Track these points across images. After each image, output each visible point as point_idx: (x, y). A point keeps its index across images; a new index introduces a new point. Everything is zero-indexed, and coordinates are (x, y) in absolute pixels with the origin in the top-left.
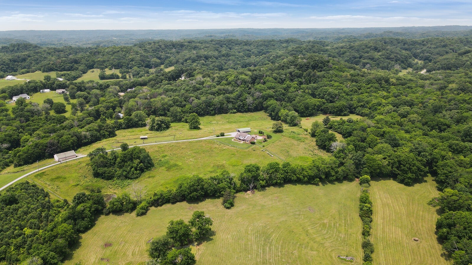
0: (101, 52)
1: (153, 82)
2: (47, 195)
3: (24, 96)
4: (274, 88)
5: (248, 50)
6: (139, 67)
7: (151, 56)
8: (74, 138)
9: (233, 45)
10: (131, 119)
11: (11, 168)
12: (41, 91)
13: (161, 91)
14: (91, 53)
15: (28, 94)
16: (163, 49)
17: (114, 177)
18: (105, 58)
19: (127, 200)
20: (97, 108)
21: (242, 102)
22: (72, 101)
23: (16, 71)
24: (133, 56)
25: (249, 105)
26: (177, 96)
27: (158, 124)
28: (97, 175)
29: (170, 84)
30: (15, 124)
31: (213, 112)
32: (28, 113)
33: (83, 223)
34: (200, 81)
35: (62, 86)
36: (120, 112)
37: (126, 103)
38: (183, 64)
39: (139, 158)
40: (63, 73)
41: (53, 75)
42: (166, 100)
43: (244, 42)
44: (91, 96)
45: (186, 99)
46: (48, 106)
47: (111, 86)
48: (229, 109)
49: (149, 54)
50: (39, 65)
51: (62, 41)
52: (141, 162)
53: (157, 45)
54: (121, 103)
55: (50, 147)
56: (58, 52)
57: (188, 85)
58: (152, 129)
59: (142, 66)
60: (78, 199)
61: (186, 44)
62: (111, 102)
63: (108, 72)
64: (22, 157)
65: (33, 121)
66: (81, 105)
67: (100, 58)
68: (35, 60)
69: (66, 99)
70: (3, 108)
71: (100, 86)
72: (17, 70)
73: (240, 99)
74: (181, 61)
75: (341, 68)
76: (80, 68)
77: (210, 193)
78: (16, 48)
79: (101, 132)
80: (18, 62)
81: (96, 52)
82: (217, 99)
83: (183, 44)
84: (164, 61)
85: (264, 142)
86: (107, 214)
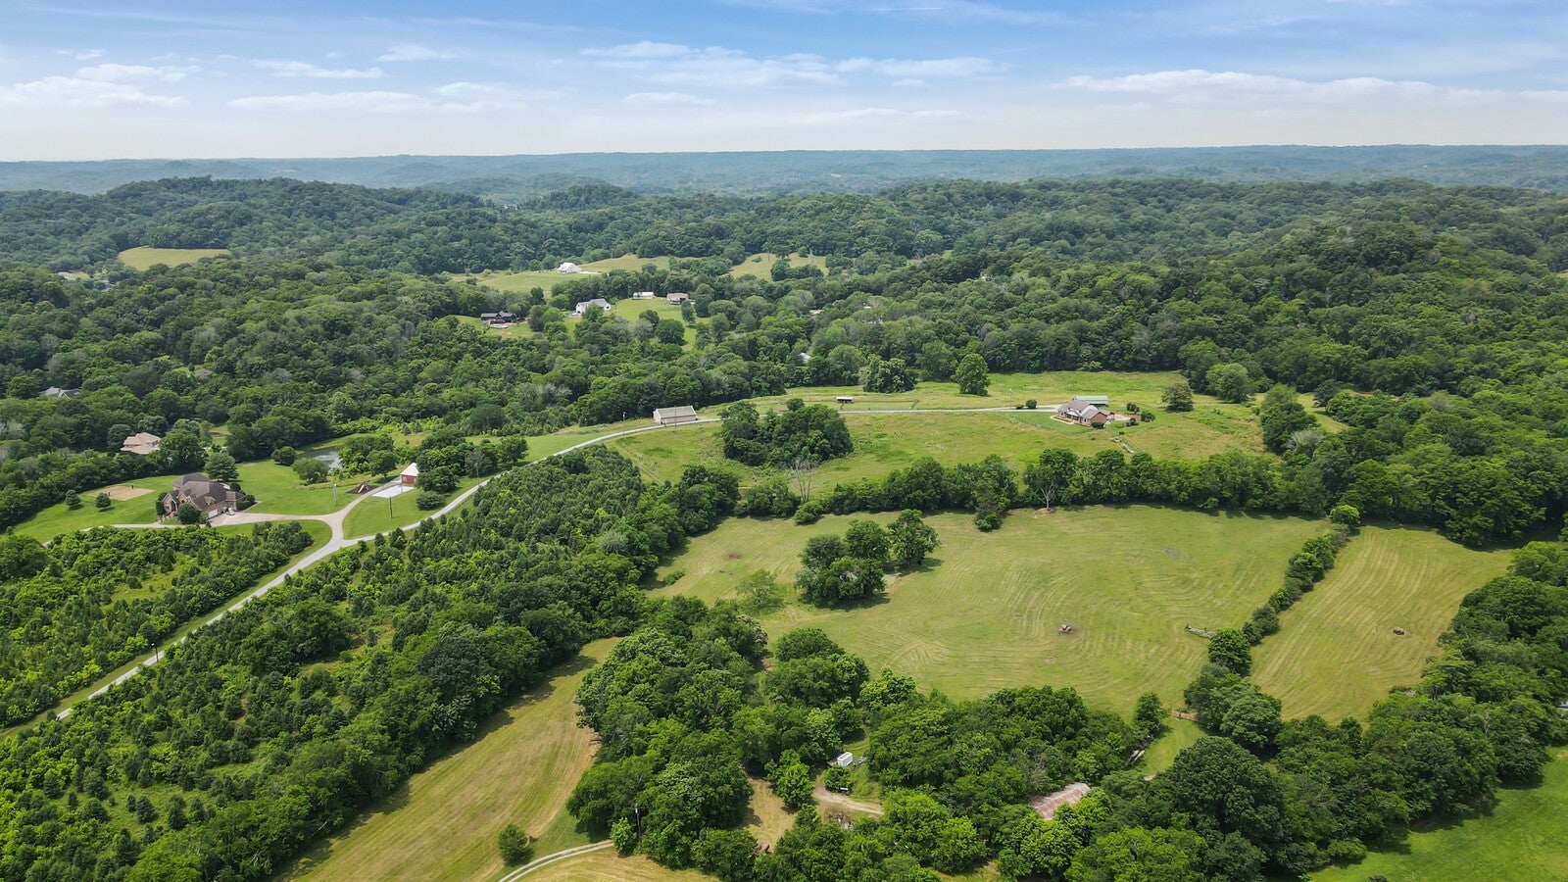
0: (784, 210)
1: (899, 285)
2: (635, 472)
3: (601, 302)
4: (1222, 313)
5: (1226, 216)
6: (878, 253)
7: (917, 222)
8: (696, 382)
9: (1182, 199)
10: (826, 365)
11: (576, 428)
12: (636, 294)
13: (914, 305)
14: (759, 211)
15: (607, 300)
16: (956, 206)
17: (764, 460)
18: (795, 225)
19: (781, 492)
20: (752, 337)
21: (1120, 341)
22: (698, 321)
23: (579, 253)
24: (867, 221)
25: (1136, 353)
26: (950, 318)
27: (884, 374)
28: (732, 452)
29: (941, 290)
30: (580, 356)
31: (1035, 364)
32: (607, 338)
33: (696, 517)
34: (1018, 285)
35: (679, 286)
36: (804, 350)
37: (820, 331)
38: (1003, 247)
39: (821, 427)
40: (685, 260)
41: (662, 264)
42: (919, 327)
43: (1222, 189)
44: (742, 310)
45: (972, 327)
46: (649, 325)
47: (794, 291)
48: (1083, 360)
49: (914, 217)
50: (631, 241)
51: (690, 184)
52: (825, 437)
53: (940, 194)
54: (810, 329)
55: (648, 394)
56: (681, 208)
57: (984, 294)
58: (869, 389)
59: (889, 249)
60: (692, 476)
61: (1027, 191)
62: (787, 327)
63: (796, 262)
64: (595, 407)
65: (615, 353)
66: (719, 328)
67: (781, 225)
68: (624, 229)
69: (687, 315)
70: (558, 323)
71: (767, 291)
72: (582, 250)
73: (1115, 333)
74: (999, 238)
75: (1469, 266)
76: (728, 249)
77: (954, 498)
78: (583, 198)
79: (754, 379)
80: (587, 232)
81: (773, 209)
82: (1049, 332)
83: (1018, 193)
84: (955, 240)
85: (1128, 425)
86: (742, 516)
